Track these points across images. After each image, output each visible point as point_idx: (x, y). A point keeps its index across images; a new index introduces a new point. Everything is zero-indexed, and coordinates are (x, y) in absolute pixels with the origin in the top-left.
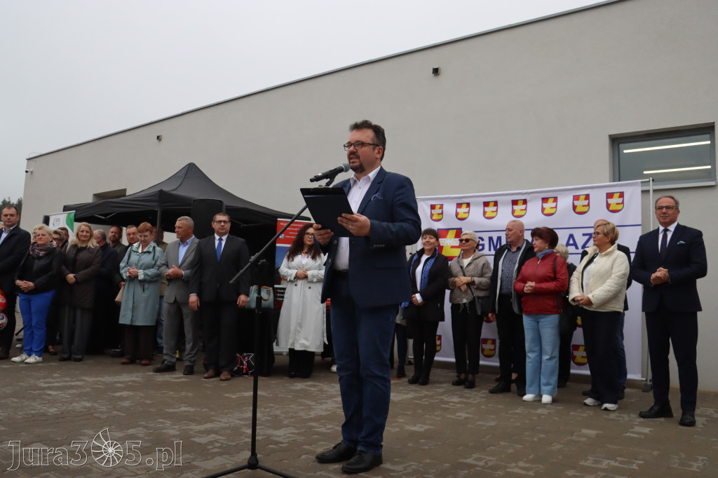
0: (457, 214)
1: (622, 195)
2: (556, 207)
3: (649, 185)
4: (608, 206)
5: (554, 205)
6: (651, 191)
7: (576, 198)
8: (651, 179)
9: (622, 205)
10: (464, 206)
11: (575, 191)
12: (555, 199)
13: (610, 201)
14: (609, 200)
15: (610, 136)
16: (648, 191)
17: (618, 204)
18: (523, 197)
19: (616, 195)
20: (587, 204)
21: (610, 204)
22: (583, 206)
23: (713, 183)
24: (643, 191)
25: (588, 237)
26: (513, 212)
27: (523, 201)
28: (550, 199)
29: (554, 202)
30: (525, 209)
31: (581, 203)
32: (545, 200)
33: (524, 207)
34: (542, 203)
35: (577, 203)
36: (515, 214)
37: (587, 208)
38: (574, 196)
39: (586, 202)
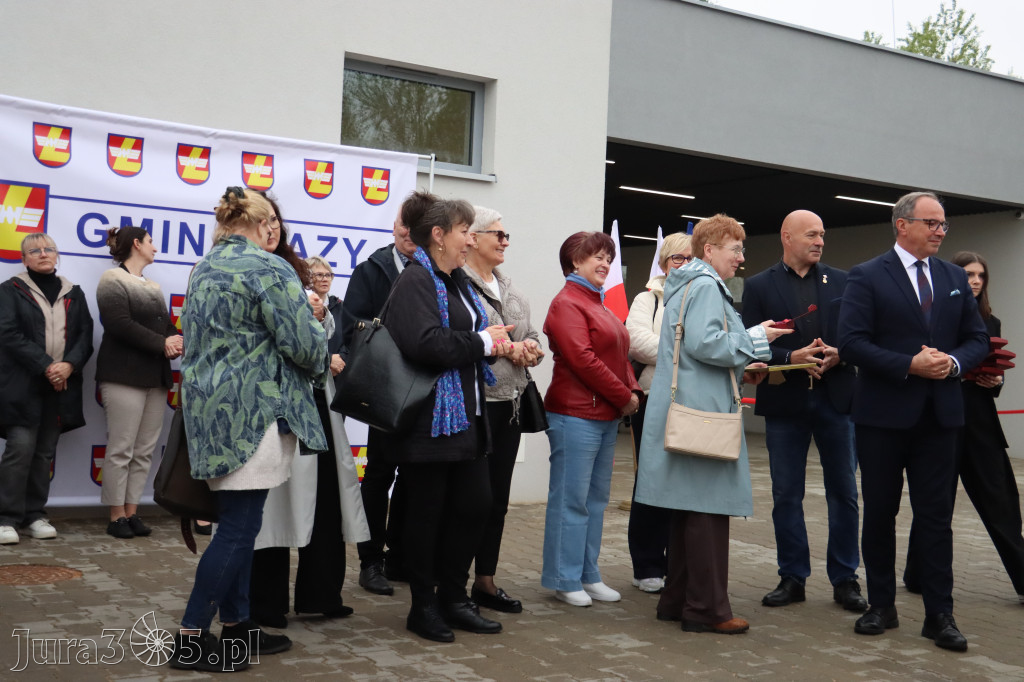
0: (37, 151)
1: (386, 175)
2: (272, 175)
3: (430, 166)
4: (364, 190)
5: (267, 170)
6: (432, 176)
7: (311, 165)
8: (433, 155)
9: (387, 194)
10: (55, 133)
11: (309, 151)
12: (270, 159)
13: (367, 181)
14: (365, 179)
15: (346, 53)
16: (427, 175)
17: (379, 190)
18: (205, 143)
19: (378, 174)
20: (328, 180)
21: (367, 188)
22: (322, 183)
23: (491, 179)
24: (419, 174)
25: (327, 243)
26: (180, 169)
27: (202, 150)
28: (258, 157)
29: (266, 164)
30: (207, 168)
31: (318, 176)
32: (248, 157)
33: (203, 163)
34: (243, 162)
35: (311, 175)
36: (184, 176)
37: (329, 187)
38: (305, 160)
39: (327, 177)
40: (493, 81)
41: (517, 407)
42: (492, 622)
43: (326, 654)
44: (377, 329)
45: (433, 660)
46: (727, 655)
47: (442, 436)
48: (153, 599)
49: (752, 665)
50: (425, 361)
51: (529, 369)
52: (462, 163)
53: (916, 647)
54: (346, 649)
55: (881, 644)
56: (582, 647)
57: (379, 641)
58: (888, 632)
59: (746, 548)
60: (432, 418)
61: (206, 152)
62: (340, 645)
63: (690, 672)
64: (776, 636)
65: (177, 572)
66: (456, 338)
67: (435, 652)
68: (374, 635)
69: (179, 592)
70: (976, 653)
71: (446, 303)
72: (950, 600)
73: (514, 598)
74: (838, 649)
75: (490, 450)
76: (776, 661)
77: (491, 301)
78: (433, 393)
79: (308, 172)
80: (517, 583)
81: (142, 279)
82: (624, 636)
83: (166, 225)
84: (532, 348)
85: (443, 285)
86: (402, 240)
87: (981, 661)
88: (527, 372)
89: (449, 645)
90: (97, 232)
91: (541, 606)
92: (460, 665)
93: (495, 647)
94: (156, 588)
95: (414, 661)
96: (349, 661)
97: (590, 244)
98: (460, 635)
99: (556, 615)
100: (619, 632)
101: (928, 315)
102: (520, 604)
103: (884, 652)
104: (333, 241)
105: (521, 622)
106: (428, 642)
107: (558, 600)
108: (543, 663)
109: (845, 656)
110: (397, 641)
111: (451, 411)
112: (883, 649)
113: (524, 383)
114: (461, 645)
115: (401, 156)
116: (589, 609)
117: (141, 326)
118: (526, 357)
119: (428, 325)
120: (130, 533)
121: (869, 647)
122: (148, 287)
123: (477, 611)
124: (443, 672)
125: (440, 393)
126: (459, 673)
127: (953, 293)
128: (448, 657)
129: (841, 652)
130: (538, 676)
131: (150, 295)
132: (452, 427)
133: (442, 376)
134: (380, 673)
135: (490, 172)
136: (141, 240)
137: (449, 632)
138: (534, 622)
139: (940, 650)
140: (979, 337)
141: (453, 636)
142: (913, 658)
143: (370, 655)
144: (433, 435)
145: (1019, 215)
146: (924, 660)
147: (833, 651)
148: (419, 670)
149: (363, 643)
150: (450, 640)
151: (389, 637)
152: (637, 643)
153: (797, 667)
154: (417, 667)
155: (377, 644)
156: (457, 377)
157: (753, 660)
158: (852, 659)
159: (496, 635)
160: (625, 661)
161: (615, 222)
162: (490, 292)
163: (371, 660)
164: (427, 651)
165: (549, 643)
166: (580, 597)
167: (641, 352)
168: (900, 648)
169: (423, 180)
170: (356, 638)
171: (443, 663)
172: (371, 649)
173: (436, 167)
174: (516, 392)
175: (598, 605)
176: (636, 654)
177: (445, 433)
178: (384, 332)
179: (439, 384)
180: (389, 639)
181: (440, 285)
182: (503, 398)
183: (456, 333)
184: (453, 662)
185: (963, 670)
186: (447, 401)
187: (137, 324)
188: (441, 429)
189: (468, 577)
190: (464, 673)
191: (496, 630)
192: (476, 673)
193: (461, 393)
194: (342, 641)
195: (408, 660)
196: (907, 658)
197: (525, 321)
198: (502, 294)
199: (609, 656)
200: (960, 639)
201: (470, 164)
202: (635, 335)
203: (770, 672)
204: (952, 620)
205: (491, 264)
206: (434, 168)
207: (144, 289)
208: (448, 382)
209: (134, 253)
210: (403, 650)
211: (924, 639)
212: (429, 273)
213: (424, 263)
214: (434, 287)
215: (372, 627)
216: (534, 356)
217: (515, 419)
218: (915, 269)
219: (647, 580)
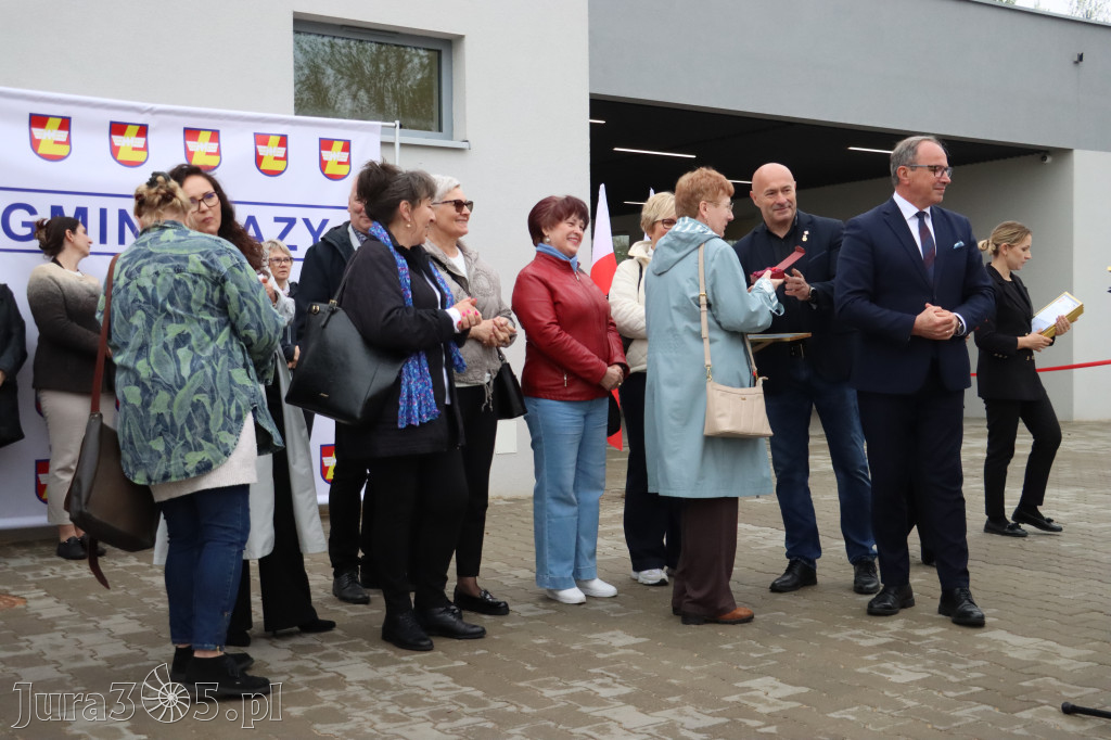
1: (347, 146)
2: (218, 153)
3: (395, 135)
4: (323, 164)
5: (213, 147)
6: (397, 146)
7: (262, 139)
8: (397, 122)
9: (348, 167)
11: (258, 125)
12: (215, 135)
13: (326, 154)
14: (323, 152)
15: (295, 13)
16: (392, 144)
17: (340, 163)
18: (141, 120)
19: (338, 146)
20: (282, 155)
21: (326, 162)
22: (276, 158)
23: (464, 145)
24: (383, 144)
25: (285, 225)
26: (114, 151)
27: (138, 127)
28: (202, 132)
29: (212, 140)
30: (146, 148)
31: (271, 151)
32: (191, 133)
33: (140, 142)
34: (185, 140)
35: (262, 150)
36: (119, 158)
37: (285, 162)
38: (255, 134)
39: (281, 152)
40: (461, 38)
41: (489, 392)
42: (475, 626)
43: (291, 671)
44: (333, 312)
45: (409, 671)
46: (729, 646)
47: (410, 427)
48: (103, 624)
49: (755, 655)
50: (388, 346)
51: (502, 349)
52: (430, 130)
53: (932, 626)
54: (315, 665)
55: (894, 625)
56: (573, 648)
57: (351, 654)
58: (904, 612)
59: (758, 532)
60: (398, 407)
61: (143, 130)
62: (308, 661)
63: (688, 668)
64: (782, 623)
65: (133, 593)
66: (421, 317)
67: (412, 662)
68: (346, 647)
69: (133, 615)
70: (993, 628)
71: (408, 281)
72: (966, 573)
73: (501, 599)
74: (849, 633)
75: (462, 442)
76: (782, 650)
77: (455, 277)
78: (398, 381)
79: (259, 147)
80: (506, 583)
81: (78, 274)
82: (619, 633)
83: (103, 212)
84: (502, 325)
85: (404, 261)
86: (357, 216)
87: (998, 635)
88: (500, 353)
89: (427, 654)
90: (25, 224)
91: (530, 606)
92: (438, 675)
93: (477, 653)
94: (107, 612)
95: (388, 673)
96: (315, 678)
97: (561, 209)
98: (439, 642)
99: (547, 615)
100: (613, 630)
101: (931, 270)
102: (506, 605)
103: (896, 633)
104: (291, 222)
105: (506, 625)
106: (404, 651)
107: (550, 599)
108: (529, 667)
109: (855, 640)
110: (371, 653)
111: (419, 396)
112: (896, 630)
113: (497, 366)
114: (440, 653)
115: (361, 125)
116: (582, 606)
117: (79, 327)
118: (496, 336)
119: (390, 306)
120: (82, 553)
121: (882, 629)
122: (85, 283)
123: (460, 617)
124: (417, 683)
125: (405, 379)
126: (436, 683)
127: (956, 245)
128: (425, 667)
129: (851, 636)
130: (522, 681)
131: (89, 291)
132: (420, 416)
133: (407, 362)
134: (349, 688)
135: (463, 138)
136: (74, 231)
137: (425, 640)
138: (522, 624)
139: (955, 626)
140: (985, 291)
141: (431, 644)
142: (928, 637)
143: (339, 670)
144: (400, 426)
145: (1044, 158)
146: (939, 639)
147: (842, 635)
148: (393, 682)
149: (334, 657)
150: (429, 648)
151: (362, 649)
152: (632, 640)
153: (803, 654)
154: (391, 680)
155: (350, 658)
156: (424, 362)
157: (756, 650)
158: (863, 643)
159: (480, 640)
160: (617, 660)
161: (602, 186)
162: (455, 268)
163: (340, 675)
164: (403, 662)
165: (538, 645)
166: (573, 595)
167: (626, 326)
168: (915, 627)
169: (388, 150)
170: (326, 652)
171: (419, 673)
172: (341, 663)
173: (401, 135)
174: (488, 375)
175: (593, 601)
176: (631, 651)
177: (413, 423)
178: (341, 315)
179: (404, 370)
180: (361, 651)
181: (401, 261)
182: (475, 383)
183: (422, 312)
184: (431, 671)
185: (979, 647)
186: (413, 388)
187: (75, 325)
188: (409, 419)
189: (446, 579)
190: (441, 683)
191: (480, 634)
192: (455, 682)
193: (429, 379)
194: (310, 656)
195: (382, 672)
196: (919, 638)
197: (495, 298)
198: (468, 269)
199: (601, 655)
200: (977, 613)
201: (440, 130)
202: (618, 308)
203: (774, 662)
204: (968, 595)
205: (453, 238)
206: (399, 136)
207: (81, 285)
208: (415, 367)
209: (67, 246)
210: (376, 662)
211: (941, 616)
212: (389, 249)
213: (382, 239)
214: (395, 264)
215: (345, 640)
216: (506, 335)
217: (488, 405)
218: (916, 221)
219: (646, 572)
